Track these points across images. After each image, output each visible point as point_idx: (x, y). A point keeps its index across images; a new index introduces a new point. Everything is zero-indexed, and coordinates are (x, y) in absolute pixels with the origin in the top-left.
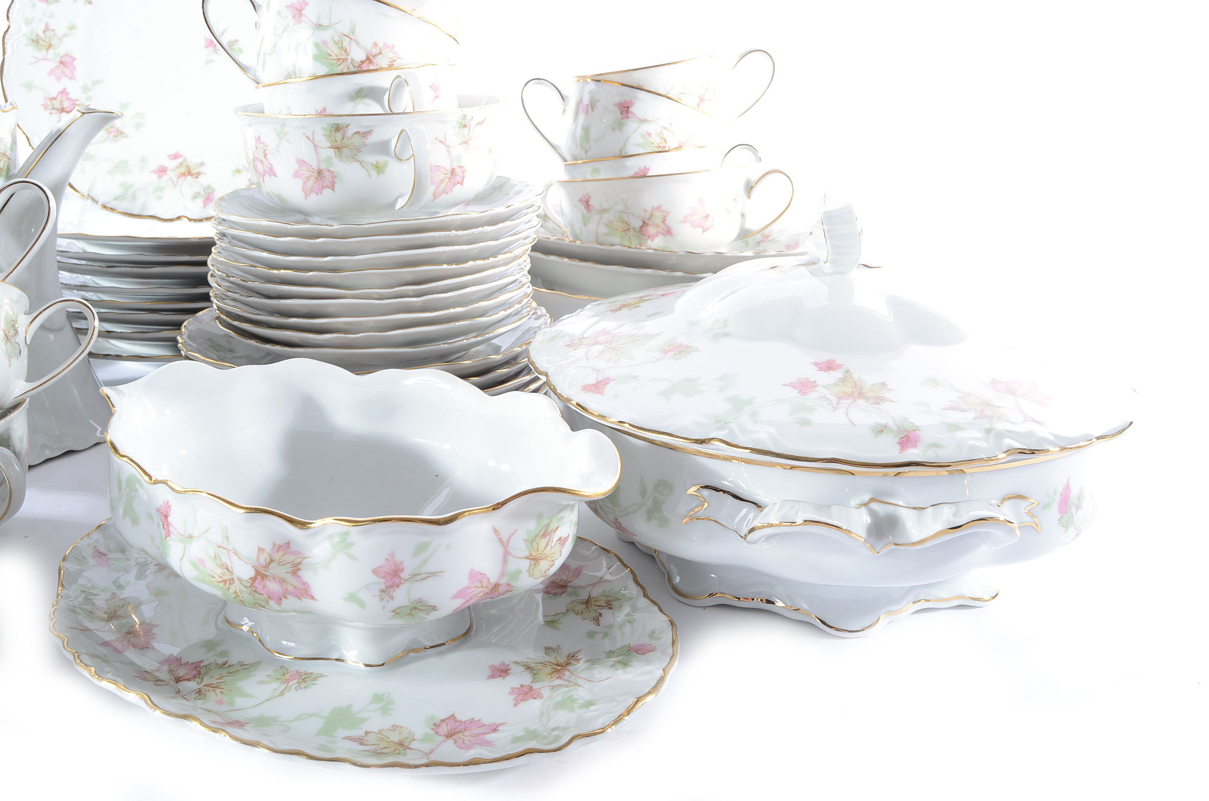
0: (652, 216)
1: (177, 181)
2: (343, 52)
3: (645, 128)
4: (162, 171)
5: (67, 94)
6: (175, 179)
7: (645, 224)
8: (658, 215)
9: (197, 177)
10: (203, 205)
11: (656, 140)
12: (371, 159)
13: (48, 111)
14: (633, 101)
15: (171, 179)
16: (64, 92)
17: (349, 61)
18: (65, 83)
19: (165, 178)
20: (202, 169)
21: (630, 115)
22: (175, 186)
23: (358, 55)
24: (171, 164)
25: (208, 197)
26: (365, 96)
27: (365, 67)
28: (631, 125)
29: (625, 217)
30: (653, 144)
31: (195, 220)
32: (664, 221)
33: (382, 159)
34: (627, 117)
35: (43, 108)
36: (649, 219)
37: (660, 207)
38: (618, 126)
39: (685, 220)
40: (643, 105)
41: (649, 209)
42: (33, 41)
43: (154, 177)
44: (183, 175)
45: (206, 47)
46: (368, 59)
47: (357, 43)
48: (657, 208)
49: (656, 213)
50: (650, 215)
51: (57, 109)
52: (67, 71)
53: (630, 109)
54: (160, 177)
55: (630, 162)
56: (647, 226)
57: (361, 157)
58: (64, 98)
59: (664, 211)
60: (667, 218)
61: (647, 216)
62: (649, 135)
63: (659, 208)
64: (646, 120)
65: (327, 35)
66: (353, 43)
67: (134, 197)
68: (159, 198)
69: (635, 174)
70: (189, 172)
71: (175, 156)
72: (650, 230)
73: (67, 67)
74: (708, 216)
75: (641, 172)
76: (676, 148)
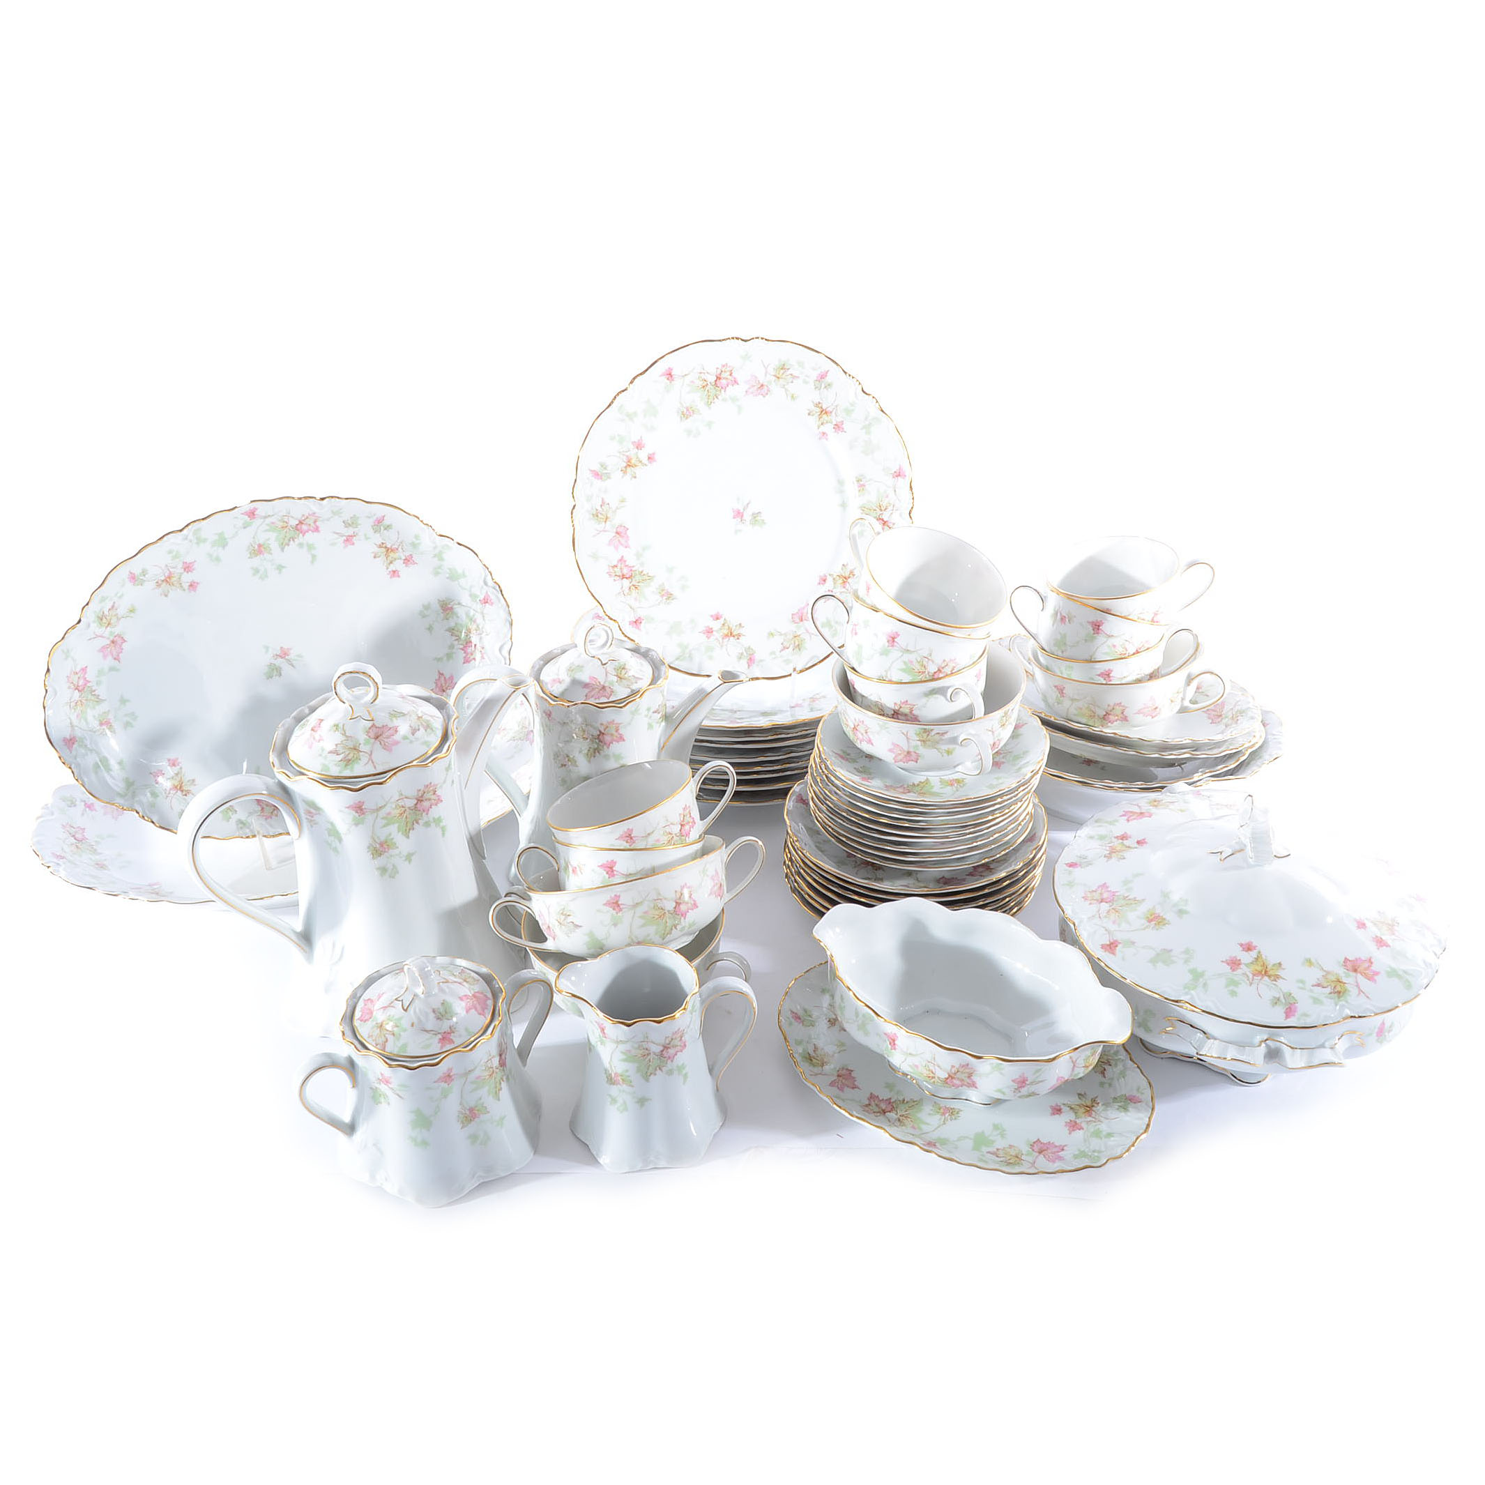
0: (1113, 709)
1: (723, 641)
2: (923, 668)
3: (1111, 641)
4: (709, 631)
5: (625, 561)
6: (721, 639)
7: (1107, 714)
8: (1118, 710)
9: (738, 639)
11: (1120, 650)
12: (945, 747)
13: (613, 578)
14: (1103, 621)
15: (717, 639)
16: (622, 560)
17: (927, 673)
18: (622, 551)
19: (712, 638)
20: (742, 631)
21: (1100, 632)
22: (722, 646)
23: (932, 669)
24: (716, 625)
25: (750, 658)
26: (935, 693)
27: (936, 676)
28: (1101, 639)
29: (1092, 707)
30: (1117, 652)
32: (1122, 713)
33: (951, 747)
34: (1098, 633)
35: (607, 576)
36: (1111, 711)
37: (1120, 703)
38: (1090, 639)
39: (1139, 712)
40: (1110, 625)
41: (1112, 704)
42: (593, 515)
43: (704, 637)
44: (727, 636)
45: (734, 517)
46: (939, 670)
47: (933, 661)
48: (1118, 704)
49: (1116, 708)
51: (619, 576)
52: (623, 541)
53: (1101, 628)
54: (708, 638)
55: (1098, 665)
56: (1109, 715)
57: (938, 746)
58: (623, 565)
59: (1123, 706)
60: (1125, 710)
61: (1110, 708)
62: (1114, 646)
64: (1112, 636)
65: (912, 657)
66: (930, 662)
67: (691, 658)
68: (711, 658)
69: (1101, 675)
70: (731, 633)
71: (717, 618)
72: (1112, 717)
73: (622, 537)
74: (1156, 708)
75: (1105, 673)
76: (1134, 654)
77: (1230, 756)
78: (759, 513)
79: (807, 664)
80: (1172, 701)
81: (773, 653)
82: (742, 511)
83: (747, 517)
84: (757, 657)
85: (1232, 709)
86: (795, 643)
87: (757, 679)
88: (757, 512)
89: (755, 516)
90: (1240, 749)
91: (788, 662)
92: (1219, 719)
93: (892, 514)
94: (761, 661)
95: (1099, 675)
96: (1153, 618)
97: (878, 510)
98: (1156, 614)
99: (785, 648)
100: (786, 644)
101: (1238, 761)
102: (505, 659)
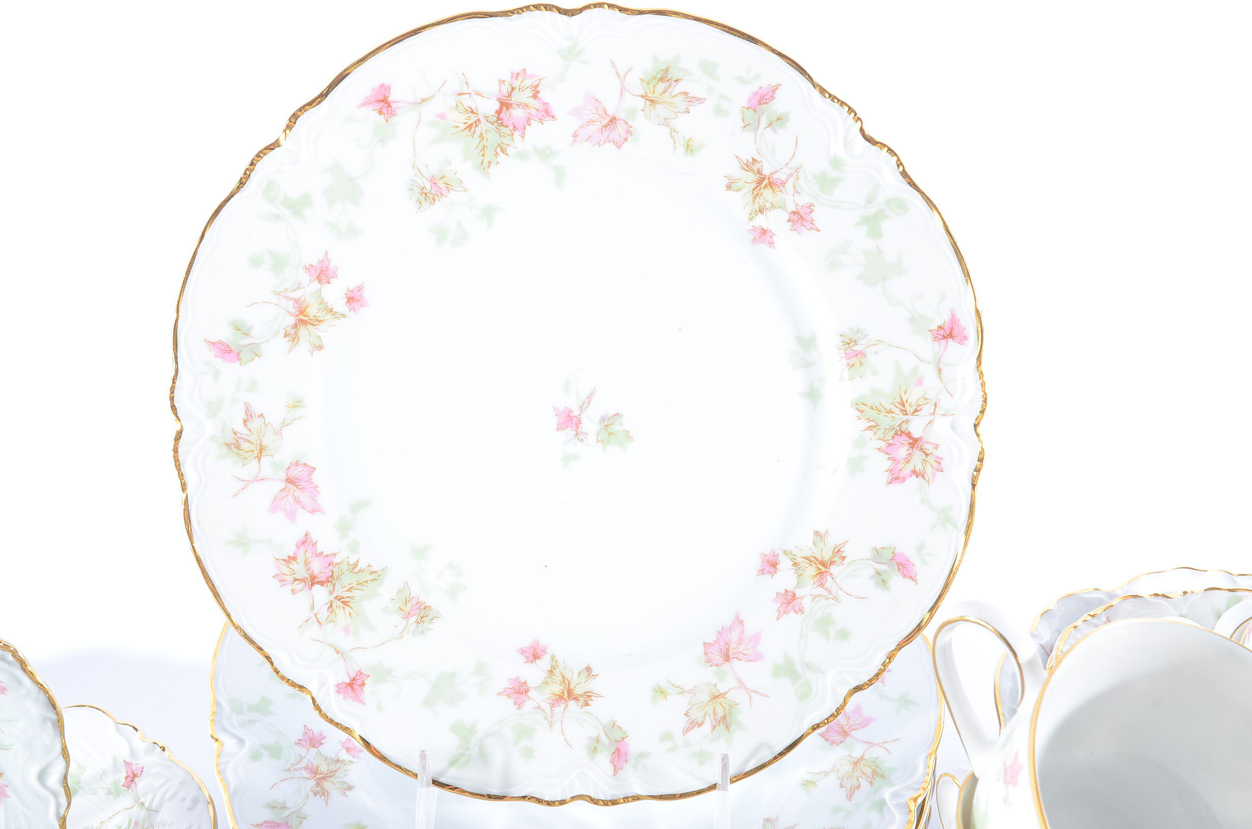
1: (552, 711)
4: (520, 691)
5: (314, 545)
6: (547, 708)
9: (587, 704)
10: (611, 768)
13: (288, 588)
15: (538, 707)
16: (306, 542)
18: (305, 522)
19: (528, 706)
20: (593, 685)
22: (551, 724)
24: (534, 674)
25: (618, 750)
31: (606, 803)
35: (276, 583)
42: (228, 445)
43: (508, 704)
44: (560, 698)
45: (560, 428)
51: (302, 580)
52: (304, 498)
54: (519, 705)
58: (309, 555)
67: (483, 757)
68: (528, 753)
70: (570, 692)
71: (534, 654)
73: (303, 489)
78: (617, 415)
79: (747, 761)
81: (667, 736)
82: (576, 412)
83: (590, 425)
84: (634, 745)
86: (714, 712)
87: (636, 798)
88: (611, 414)
89: (608, 422)
91: (702, 757)
93: (931, 422)
94: (642, 755)
97: (897, 411)
99: (694, 724)
100: (696, 715)
102: (55, 795)
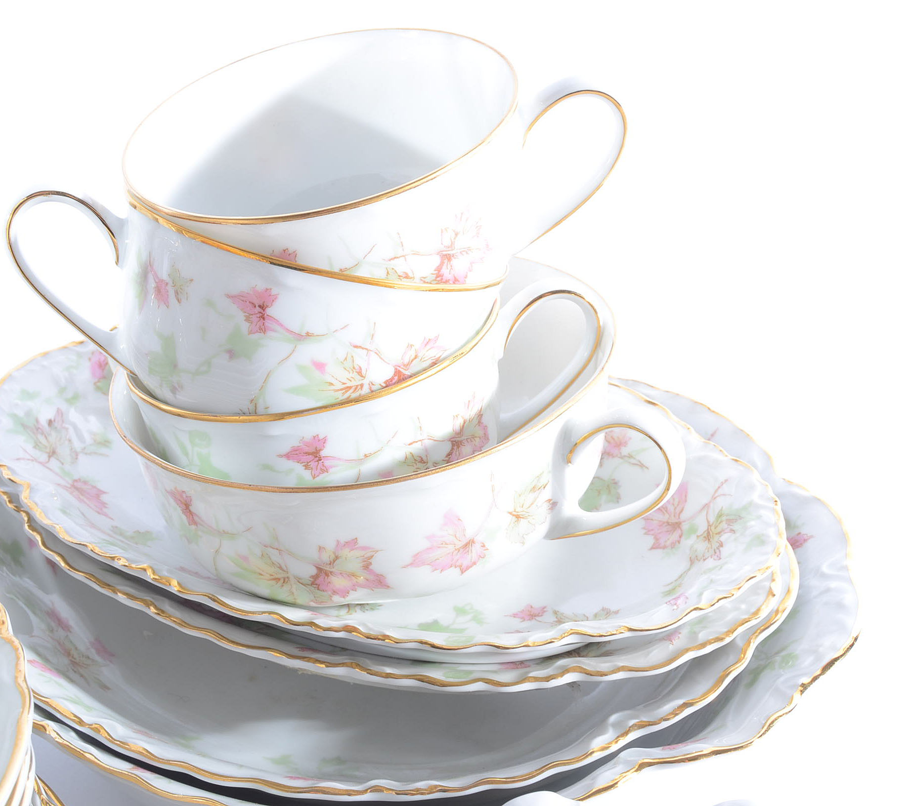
0: (337, 558)
3: (307, 352)
8: (352, 561)
11: (338, 375)
14: (274, 292)
21: (268, 323)
28: (274, 345)
29: (275, 556)
30: (331, 384)
32: (367, 566)
34: (263, 330)
36: (331, 563)
37: (355, 541)
39: (417, 561)
40: (299, 301)
41: (330, 545)
48: (347, 544)
49: (346, 553)
50: (333, 557)
53: (269, 311)
55: (279, 429)
56: (327, 575)
59: (364, 548)
60: (372, 561)
61: (326, 557)
62: (320, 366)
63: (352, 544)
64: (308, 335)
69: (294, 454)
72: (338, 582)
74: (469, 544)
75: (306, 449)
76: (389, 384)
77: (699, 664)
80: (518, 517)
85: (706, 506)
90: (728, 640)
92: (675, 536)
95: (288, 456)
96: (439, 269)
98: (447, 257)
101: (722, 680)
